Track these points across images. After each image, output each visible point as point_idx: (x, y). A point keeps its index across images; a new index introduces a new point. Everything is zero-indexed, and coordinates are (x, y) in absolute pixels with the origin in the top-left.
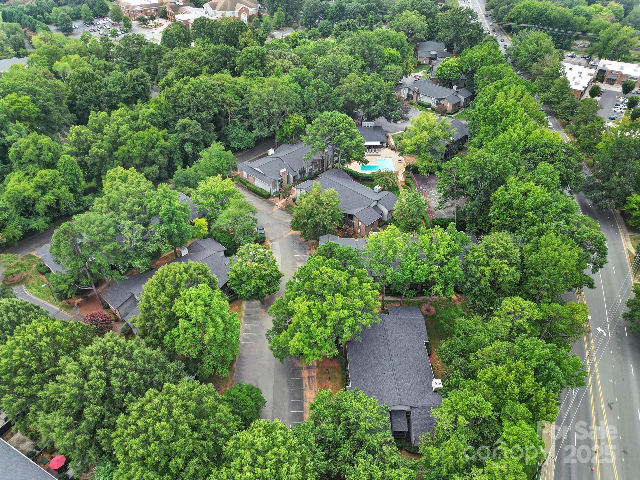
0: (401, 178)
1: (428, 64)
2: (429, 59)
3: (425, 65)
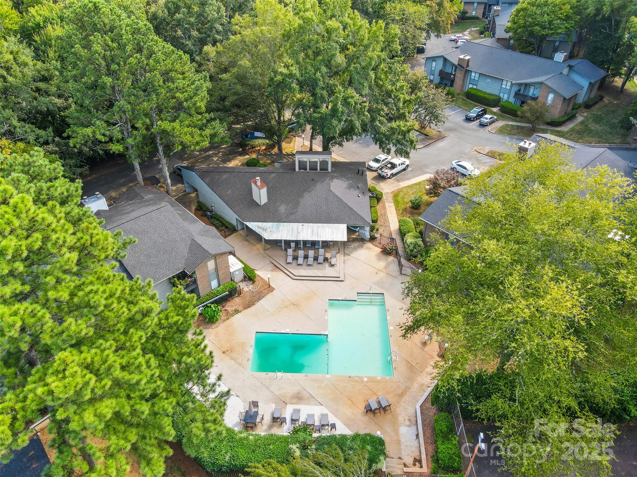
1: (481, 17)
2: (483, 6)
3: (475, 18)
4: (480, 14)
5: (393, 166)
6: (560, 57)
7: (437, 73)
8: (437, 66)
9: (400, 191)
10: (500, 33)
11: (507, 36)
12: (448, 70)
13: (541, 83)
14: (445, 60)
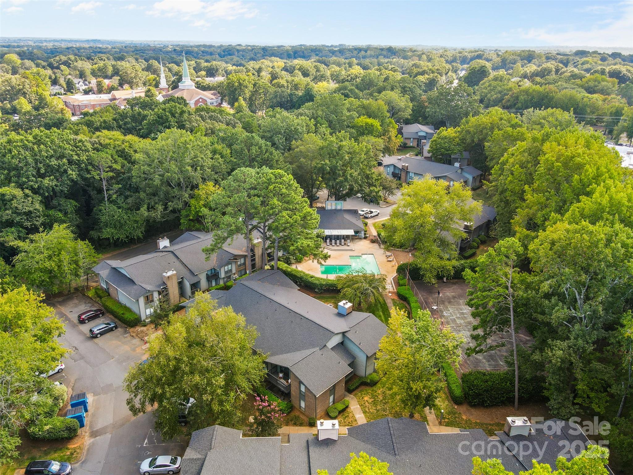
0: (390, 286)
1: (416, 146)
2: (416, 141)
3: (412, 147)
4: (415, 144)
5: (371, 212)
6: (457, 165)
7: (391, 173)
8: (391, 170)
9: (376, 223)
10: (426, 154)
11: (429, 155)
12: (397, 172)
13: (446, 176)
14: (395, 166)
